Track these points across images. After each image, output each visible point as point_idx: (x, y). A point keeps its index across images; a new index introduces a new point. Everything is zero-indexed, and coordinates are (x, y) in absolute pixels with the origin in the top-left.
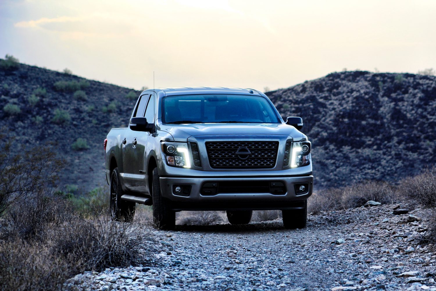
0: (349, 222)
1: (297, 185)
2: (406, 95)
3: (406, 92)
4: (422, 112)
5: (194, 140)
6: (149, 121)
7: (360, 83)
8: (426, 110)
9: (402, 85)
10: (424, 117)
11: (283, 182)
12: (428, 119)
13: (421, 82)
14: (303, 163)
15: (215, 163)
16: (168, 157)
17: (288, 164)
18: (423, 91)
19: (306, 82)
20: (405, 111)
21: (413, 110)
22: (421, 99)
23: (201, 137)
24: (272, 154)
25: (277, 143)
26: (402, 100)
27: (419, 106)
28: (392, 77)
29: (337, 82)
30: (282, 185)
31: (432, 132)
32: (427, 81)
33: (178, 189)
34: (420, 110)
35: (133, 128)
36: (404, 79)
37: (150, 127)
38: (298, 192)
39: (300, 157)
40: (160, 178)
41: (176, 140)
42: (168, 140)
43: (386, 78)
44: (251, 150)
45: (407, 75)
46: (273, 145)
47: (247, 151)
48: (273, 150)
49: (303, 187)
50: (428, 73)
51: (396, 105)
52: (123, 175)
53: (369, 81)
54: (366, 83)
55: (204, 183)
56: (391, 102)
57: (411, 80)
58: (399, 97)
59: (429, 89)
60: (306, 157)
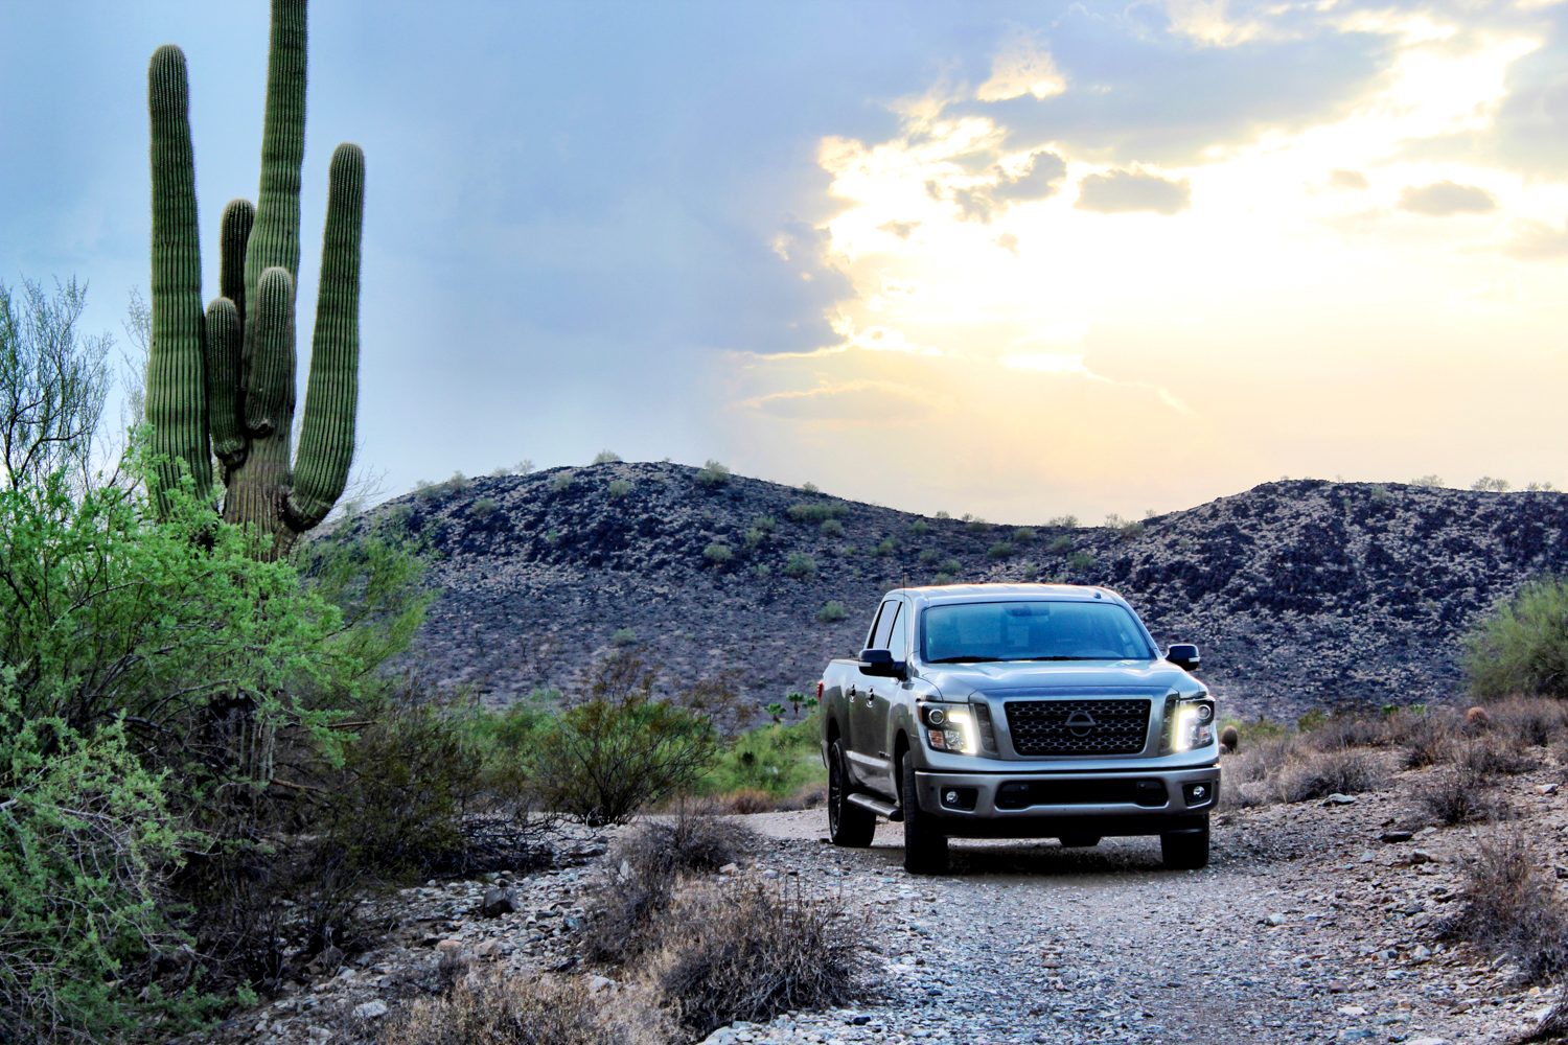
0: (1293, 857)
1: (1188, 787)
2: (1392, 522)
3: (1391, 516)
4: (1420, 551)
5: (981, 697)
6: (897, 657)
7: (1312, 502)
8: (1426, 546)
9: (1385, 504)
10: (1425, 558)
11: (1159, 780)
12: (1429, 563)
13: (1417, 498)
14: (1201, 744)
15: (1024, 745)
16: (931, 733)
17: (1168, 746)
18: (1421, 514)
19: (1219, 500)
20: (1391, 548)
21: (1404, 546)
22: (1417, 528)
23: (995, 692)
24: (1139, 725)
25: (1148, 703)
26: (1385, 529)
27: (1414, 540)
28: (1366, 490)
29: (1272, 501)
30: (1157, 786)
31: (1437, 584)
32: (1428, 497)
33: (951, 796)
34: (1416, 547)
35: (864, 670)
36: (1389, 494)
37: (899, 668)
38: (1189, 797)
39: (1194, 729)
40: (917, 773)
41: (946, 698)
42: (930, 699)
43: (1356, 493)
44: (1096, 718)
45: (1393, 487)
46: (1140, 707)
47: (1088, 720)
48: (1140, 716)
49: (1201, 789)
50: (1428, 483)
51: (1375, 538)
52: (851, 754)
53: (1327, 498)
54: (1323, 502)
55: (1004, 784)
56: (1365, 534)
57: (1400, 495)
58: (1378, 525)
59: (1431, 511)
60: (1206, 729)
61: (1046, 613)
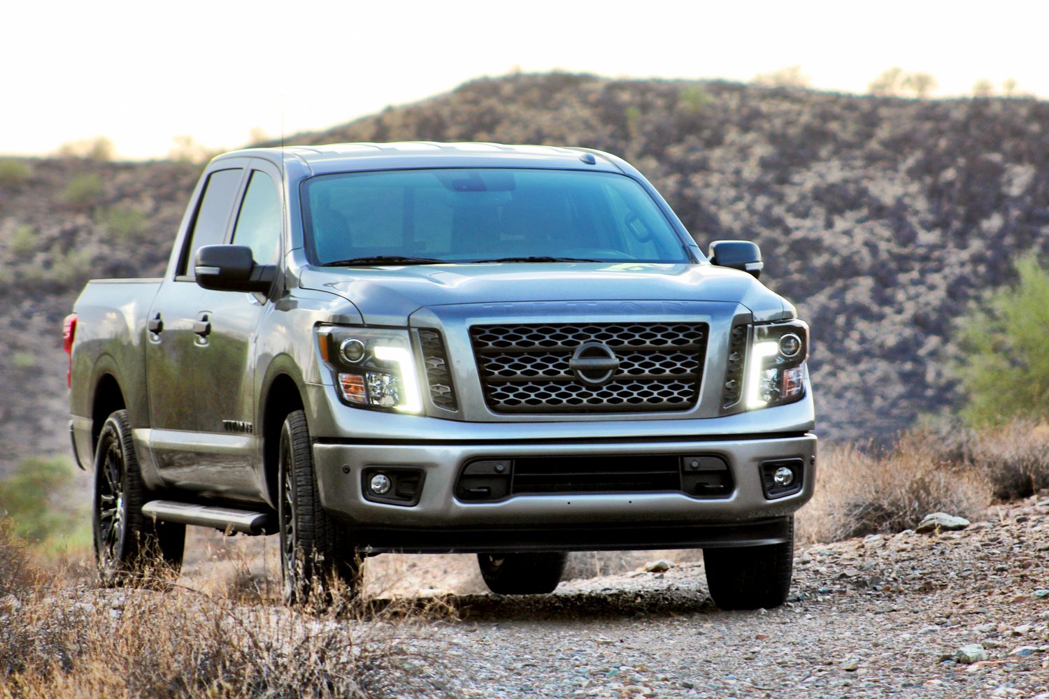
1: (767, 468)
2: (717, 153)
3: (716, 141)
4: (768, 208)
5: (433, 321)
6: (262, 258)
7: (567, 113)
8: (780, 198)
9: (702, 117)
10: (776, 223)
11: (722, 456)
12: (787, 231)
13: (764, 107)
14: (782, 396)
15: (501, 396)
16: (343, 377)
17: (736, 399)
18: (773, 138)
19: (390, 110)
20: (715, 202)
21: (739, 198)
22: (765, 164)
23: (452, 309)
24: (688, 365)
25: (704, 328)
26: (703, 167)
27: (759, 188)
28: (670, 93)
29: (491, 111)
30: (720, 465)
31: (800, 271)
32: (785, 106)
33: (378, 482)
34: (761, 202)
35: (207, 282)
36: (710, 98)
37: (265, 278)
38: (769, 487)
39: (772, 373)
40: (317, 446)
41: (371, 319)
42: (340, 321)
43: (650, 96)
44: (620, 353)
45: (719, 87)
46: (691, 336)
47: (606, 355)
48: (689, 351)
49: (787, 472)
50: (787, 77)
51: (685, 183)
53: (595, 105)
54: (585, 113)
55: (469, 461)
56: (667, 174)
57: (733, 102)
58: (694, 157)
59: (792, 131)
60: (791, 374)
61: (510, 186)
